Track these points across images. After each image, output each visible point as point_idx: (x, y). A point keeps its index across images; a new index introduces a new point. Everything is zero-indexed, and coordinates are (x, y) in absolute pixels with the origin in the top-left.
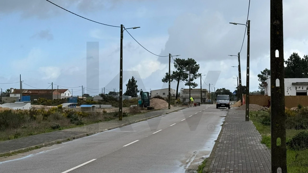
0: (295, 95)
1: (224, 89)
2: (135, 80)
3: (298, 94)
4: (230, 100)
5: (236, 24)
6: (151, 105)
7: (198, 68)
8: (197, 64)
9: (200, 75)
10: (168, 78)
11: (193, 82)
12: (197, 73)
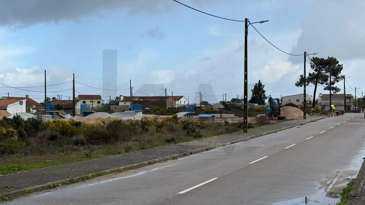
6: (282, 114)
7: (340, 68)
8: (340, 63)
9: (343, 77)
10: (303, 82)
11: (334, 86)
12: (340, 75)
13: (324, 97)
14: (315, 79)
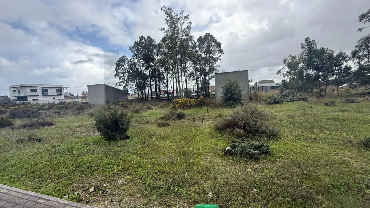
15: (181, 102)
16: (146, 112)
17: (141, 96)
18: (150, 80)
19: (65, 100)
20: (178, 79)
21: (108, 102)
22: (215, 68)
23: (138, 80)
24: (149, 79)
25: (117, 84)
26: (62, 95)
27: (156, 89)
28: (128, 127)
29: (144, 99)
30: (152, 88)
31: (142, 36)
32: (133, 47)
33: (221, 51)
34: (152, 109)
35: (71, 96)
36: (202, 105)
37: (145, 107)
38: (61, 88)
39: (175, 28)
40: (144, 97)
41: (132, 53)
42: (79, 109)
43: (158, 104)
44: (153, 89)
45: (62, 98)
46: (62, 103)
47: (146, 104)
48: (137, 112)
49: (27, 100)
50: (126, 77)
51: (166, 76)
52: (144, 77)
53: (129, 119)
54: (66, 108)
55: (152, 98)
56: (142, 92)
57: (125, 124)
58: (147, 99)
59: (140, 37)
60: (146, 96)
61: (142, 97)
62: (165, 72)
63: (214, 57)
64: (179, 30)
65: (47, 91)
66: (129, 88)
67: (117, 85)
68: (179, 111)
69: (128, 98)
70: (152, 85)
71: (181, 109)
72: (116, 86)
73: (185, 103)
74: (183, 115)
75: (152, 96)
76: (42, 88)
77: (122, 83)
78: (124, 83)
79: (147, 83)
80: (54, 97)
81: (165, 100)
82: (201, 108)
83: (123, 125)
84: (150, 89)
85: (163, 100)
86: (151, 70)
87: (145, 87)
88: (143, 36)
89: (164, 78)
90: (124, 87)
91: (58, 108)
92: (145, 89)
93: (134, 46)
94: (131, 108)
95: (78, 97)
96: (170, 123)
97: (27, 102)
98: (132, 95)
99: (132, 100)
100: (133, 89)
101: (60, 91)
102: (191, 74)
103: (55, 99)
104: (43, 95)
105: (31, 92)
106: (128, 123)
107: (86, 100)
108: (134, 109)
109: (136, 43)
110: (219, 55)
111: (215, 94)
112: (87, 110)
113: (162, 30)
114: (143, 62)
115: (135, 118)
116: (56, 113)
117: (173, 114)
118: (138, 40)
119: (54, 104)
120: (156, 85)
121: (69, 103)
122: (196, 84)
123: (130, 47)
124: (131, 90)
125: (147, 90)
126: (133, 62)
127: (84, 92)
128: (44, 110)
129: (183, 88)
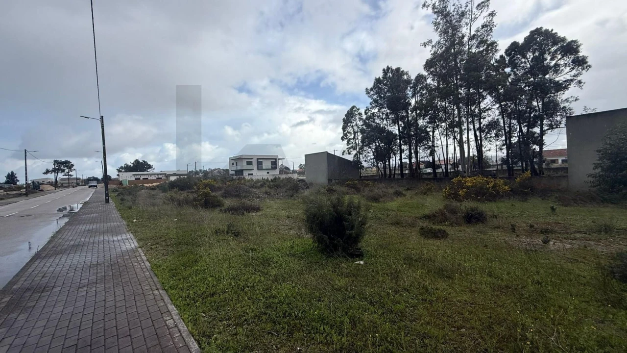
0: (134, 179)
1: (93, 177)
2: (14, 173)
3: (136, 179)
4: (98, 183)
5: (88, 118)
6: (41, 189)
7: (72, 165)
8: (72, 163)
9: (74, 170)
10: (47, 172)
11: (69, 174)
12: (72, 169)
13: (62, 179)
14: (55, 171)
15: (469, 184)
16: (392, 200)
17: (383, 172)
18: (400, 142)
19: (279, 176)
20: (458, 137)
21: (330, 180)
22: (562, 105)
23: (378, 144)
24: (398, 141)
25: (344, 151)
26: (276, 168)
27: (410, 158)
28: (361, 233)
29: (388, 176)
30: (403, 157)
31: (388, 66)
32: (372, 89)
33: (581, 63)
34: (405, 195)
35: (287, 171)
36: (526, 194)
37: (391, 191)
38: (276, 159)
39: (453, 35)
40: (388, 172)
41: (370, 99)
42: (292, 190)
43: (414, 187)
44: (405, 158)
45: (276, 172)
46: (275, 180)
47: (393, 185)
48: (376, 199)
49: (243, 175)
50: (358, 139)
51: (431, 133)
52: (389, 138)
53: (364, 216)
54: (278, 187)
55: (402, 174)
56: (385, 163)
57: (356, 226)
58: (392, 176)
59: (384, 70)
60: (390, 170)
61: (383, 174)
62: (430, 125)
63: (557, 79)
64: (463, 37)
65: (261, 163)
66: (363, 158)
67: (345, 154)
68: (468, 205)
69: (361, 173)
70: (404, 152)
71: (473, 199)
72: (343, 155)
73: (481, 188)
74: (479, 214)
75: (402, 171)
76: (258, 159)
77: (352, 150)
78: (354, 149)
79: (394, 147)
80: (268, 171)
81: (429, 179)
82: (525, 200)
83: (352, 228)
84: (398, 158)
85: (426, 179)
86: (403, 125)
87: (390, 156)
88: (390, 66)
89: (427, 138)
90: (355, 156)
91: (269, 187)
92: (390, 158)
93: (374, 86)
94: (367, 191)
95: (294, 172)
96: (450, 231)
97: (243, 177)
98: (366, 170)
99: (368, 178)
100: (369, 158)
101: (274, 162)
102: (493, 125)
103: (270, 174)
104: (258, 169)
105: (247, 164)
106: (363, 226)
107: (303, 176)
108: (372, 194)
109: (378, 81)
110: (574, 72)
111: (567, 168)
112: (302, 191)
113: (425, 46)
114: (388, 111)
115: (372, 211)
116: (266, 193)
117: (454, 212)
118: (380, 75)
119: (267, 180)
120: (410, 152)
121: (283, 179)
122: (503, 145)
123: (367, 89)
124: (366, 161)
125: (394, 161)
126: (369, 114)
127: (301, 165)
128: (256, 188)
129: (471, 154)
